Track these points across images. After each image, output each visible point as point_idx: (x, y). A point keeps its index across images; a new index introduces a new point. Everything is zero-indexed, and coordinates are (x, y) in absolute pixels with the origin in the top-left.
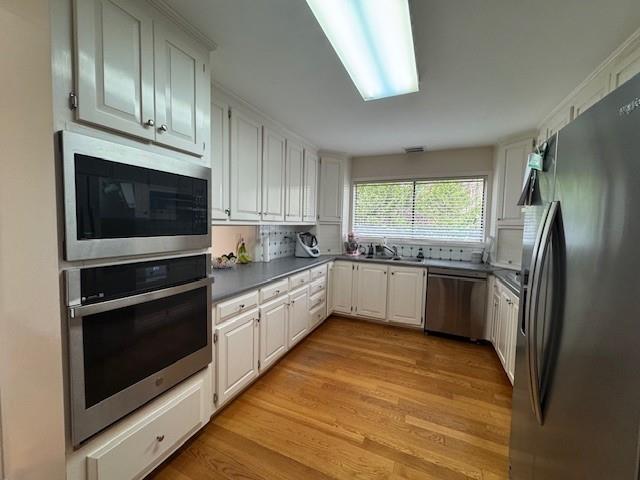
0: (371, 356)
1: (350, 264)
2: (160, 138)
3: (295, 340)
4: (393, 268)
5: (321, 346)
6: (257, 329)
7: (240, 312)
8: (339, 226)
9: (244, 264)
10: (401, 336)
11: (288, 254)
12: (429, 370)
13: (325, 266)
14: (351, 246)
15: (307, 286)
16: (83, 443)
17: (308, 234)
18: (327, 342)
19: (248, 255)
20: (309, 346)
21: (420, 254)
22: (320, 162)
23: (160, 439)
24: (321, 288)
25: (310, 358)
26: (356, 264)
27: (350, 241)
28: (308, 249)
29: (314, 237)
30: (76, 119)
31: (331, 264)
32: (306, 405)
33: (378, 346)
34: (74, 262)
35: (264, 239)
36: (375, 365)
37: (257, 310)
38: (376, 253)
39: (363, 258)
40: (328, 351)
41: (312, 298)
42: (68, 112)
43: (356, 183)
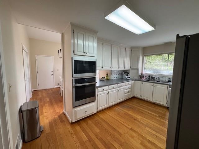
0: (142, 110)
1: (140, 82)
2: (87, 55)
3: (119, 101)
4: (155, 84)
5: (128, 104)
6: (108, 96)
7: (103, 91)
8: (138, 70)
9: (108, 80)
10: (157, 107)
11: (121, 78)
12: (162, 119)
13: (131, 82)
14: (141, 76)
15: (124, 87)
16: (75, 107)
17: (126, 72)
18: (130, 104)
19: (109, 78)
20: (124, 104)
21: (169, 80)
22: (131, 50)
23: (86, 112)
24: (129, 88)
25: (123, 107)
26: (142, 82)
27: (141, 75)
28: (126, 77)
29: (128, 73)
30: (74, 55)
31: (133, 82)
32: (118, 117)
33: (146, 108)
34: (74, 78)
35: (113, 73)
36: (142, 113)
37: (108, 91)
38: (151, 79)
39: (146, 80)
40: (129, 106)
41: (126, 91)
42: (73, 54)
43: (145, 56)
